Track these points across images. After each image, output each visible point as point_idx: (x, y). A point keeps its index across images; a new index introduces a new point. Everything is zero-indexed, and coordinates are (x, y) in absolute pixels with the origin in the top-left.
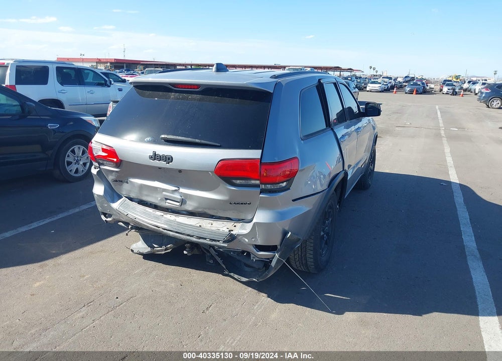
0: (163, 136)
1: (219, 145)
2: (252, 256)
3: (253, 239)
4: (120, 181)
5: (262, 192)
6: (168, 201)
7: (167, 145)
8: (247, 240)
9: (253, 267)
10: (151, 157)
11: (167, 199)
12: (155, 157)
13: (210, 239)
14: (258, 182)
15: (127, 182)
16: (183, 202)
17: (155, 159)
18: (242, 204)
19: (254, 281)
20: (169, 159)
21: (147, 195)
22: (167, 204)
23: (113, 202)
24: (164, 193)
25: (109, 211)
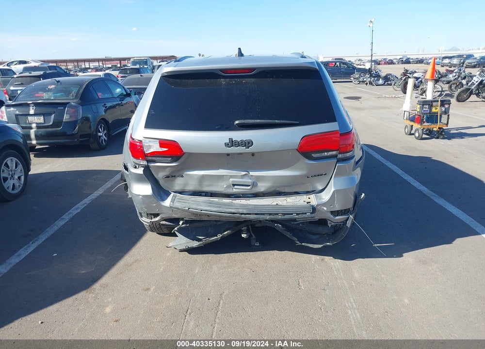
0: (237, 122)
1: (298, 122)
2: (329, 222)
3: (332, 207)
4: (172, 176)
5: (339, 161)
6: (236, 187)
7: (242, 130)
8: (325, 209)
9: (319, 234)
10: (227, 145)
11: (234, 185)
12: (232, 143)
13: (282, 214)
14: (334, 153)
15: (182, 176)
16: (254, 185)
17: (232, 146)
18: (318, 175)
19: (329, 246)
20: (248, 144)
21: (208, 186)
22: (234, 190)
23: (163, 200)
24: (231, 180)
25: (157, 210)
